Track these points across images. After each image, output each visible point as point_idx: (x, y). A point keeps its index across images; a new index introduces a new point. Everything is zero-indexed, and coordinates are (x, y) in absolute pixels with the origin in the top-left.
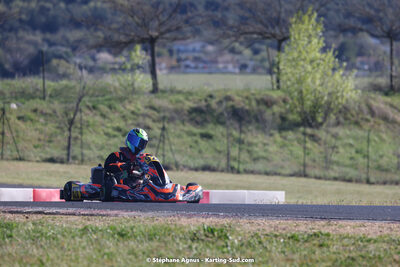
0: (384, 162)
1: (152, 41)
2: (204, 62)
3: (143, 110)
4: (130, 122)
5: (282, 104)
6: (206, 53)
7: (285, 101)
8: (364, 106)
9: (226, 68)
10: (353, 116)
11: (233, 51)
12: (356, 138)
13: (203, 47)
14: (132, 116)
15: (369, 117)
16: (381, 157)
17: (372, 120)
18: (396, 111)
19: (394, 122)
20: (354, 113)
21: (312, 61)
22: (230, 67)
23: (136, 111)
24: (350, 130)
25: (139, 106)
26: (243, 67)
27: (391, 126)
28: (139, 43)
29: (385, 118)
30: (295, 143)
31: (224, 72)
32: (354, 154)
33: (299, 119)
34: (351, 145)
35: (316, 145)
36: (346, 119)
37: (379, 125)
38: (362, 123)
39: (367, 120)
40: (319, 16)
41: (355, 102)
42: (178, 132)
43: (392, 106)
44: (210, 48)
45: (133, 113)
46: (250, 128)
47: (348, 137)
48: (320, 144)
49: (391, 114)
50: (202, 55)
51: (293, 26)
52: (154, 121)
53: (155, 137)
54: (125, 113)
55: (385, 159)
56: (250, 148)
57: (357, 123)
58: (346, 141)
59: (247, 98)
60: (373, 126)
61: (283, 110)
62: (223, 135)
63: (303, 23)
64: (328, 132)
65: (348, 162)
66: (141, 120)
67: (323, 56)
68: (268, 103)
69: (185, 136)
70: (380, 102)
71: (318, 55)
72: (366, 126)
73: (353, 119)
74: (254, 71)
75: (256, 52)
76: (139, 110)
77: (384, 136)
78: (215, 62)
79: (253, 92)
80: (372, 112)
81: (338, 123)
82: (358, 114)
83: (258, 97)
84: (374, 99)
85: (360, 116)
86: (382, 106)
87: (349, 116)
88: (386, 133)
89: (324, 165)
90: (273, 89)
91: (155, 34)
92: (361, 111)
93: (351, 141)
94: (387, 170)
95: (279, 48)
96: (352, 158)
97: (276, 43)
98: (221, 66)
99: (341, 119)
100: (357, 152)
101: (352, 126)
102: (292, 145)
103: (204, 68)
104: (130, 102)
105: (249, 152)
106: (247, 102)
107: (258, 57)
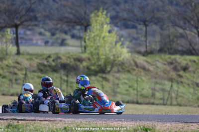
0: (145, 92)
1: (16, 26)
2: (26, 40)
3: (12, 65)
4: (5, 70)
5: (88, 61)
6: (26, 35)
7: (89, 59)
8: (132, 62)
9: (37, 43)
10: (126, 67)
11: (40, 34)
12: (129, 79)
13: (25, 32)
14: (7, 67)
15: (135, 68)
16: (143, 89)
17: (137, 69)
18: (149, 65)
19: (149, 70)
20: (127, 65)
21: (104, 38)
22: (39, 42)
23: (9, 65)
24: (125, 75)
25: (10, 62)
26: (46, 43)
27: (147, 73)
28: (9, 27)
29: (144, 69)
30: (96, 82)
31: (36, 45)
32: (128, 88)
33: (97, 69)
34: (126, 83)
35: (107, 83)
36: (123, 69)
37: (141, 72)
38: (131, 71)
39: (134, 70)
40: (107, 13)
41: (127, 60)
42: (32, 76)
43: (147, 62)
44: (28, 32)
45: (7, 66)
46: (71, 73)
47: (124, 78)
48: (109, 83)
49: (147, 66)
50: (24, 36)
51: (93, 18)
52: (19, 70)
53: (20, 79)
54: (3, 66)
55: (145, 90)
56: (72, 85)
57: (129, 71)
58: (123, 81)
59: (69, 57)
60: (137, 73)
61: (88, 64)
62: (56, 78)
63: (98, 16)
64: (114, 76)
65: (125, 92)
66: (12, 70)
67: (110, 34)
68: (80, 60)
69: (36, 78)
70: (141, 60)
71: (107, 34)
72: (134, 73)
73: (127, 69)
74: (53, 44)
75: (53, 34)
76: (10, 64)
77: (144, 78)
78: (31, 40)
79: (72, 54)
80: (137, 65)
81: (119, 71)
82: (129, 66)
83: (75, 57)
84: (138, 58)
85: (131, 67)
86: (142, 62)
87: (124, 67)
88: (145, 76)
89: (113, 94)
90: (82, 53)
91: (18, 22)
92: (131, 64)
93: (126, 81)
94: (146, 97)
95: (86, 30)
96: (127, 90)
97: (83, 28)
98: (34, 42)
99: (120, 69)
100: (130, 87)
101: (126, 73)
102: (94, 83)
103: (26, 43)
104: (5, 60)
105: (71, 87)
106: (69, 60)
107: (55, 37)
